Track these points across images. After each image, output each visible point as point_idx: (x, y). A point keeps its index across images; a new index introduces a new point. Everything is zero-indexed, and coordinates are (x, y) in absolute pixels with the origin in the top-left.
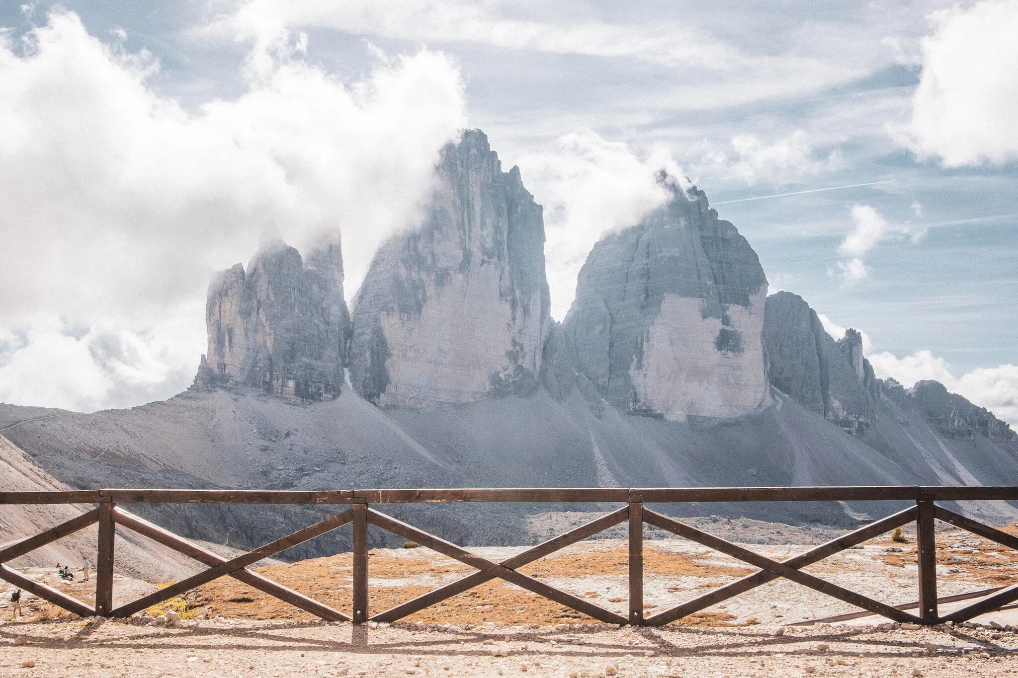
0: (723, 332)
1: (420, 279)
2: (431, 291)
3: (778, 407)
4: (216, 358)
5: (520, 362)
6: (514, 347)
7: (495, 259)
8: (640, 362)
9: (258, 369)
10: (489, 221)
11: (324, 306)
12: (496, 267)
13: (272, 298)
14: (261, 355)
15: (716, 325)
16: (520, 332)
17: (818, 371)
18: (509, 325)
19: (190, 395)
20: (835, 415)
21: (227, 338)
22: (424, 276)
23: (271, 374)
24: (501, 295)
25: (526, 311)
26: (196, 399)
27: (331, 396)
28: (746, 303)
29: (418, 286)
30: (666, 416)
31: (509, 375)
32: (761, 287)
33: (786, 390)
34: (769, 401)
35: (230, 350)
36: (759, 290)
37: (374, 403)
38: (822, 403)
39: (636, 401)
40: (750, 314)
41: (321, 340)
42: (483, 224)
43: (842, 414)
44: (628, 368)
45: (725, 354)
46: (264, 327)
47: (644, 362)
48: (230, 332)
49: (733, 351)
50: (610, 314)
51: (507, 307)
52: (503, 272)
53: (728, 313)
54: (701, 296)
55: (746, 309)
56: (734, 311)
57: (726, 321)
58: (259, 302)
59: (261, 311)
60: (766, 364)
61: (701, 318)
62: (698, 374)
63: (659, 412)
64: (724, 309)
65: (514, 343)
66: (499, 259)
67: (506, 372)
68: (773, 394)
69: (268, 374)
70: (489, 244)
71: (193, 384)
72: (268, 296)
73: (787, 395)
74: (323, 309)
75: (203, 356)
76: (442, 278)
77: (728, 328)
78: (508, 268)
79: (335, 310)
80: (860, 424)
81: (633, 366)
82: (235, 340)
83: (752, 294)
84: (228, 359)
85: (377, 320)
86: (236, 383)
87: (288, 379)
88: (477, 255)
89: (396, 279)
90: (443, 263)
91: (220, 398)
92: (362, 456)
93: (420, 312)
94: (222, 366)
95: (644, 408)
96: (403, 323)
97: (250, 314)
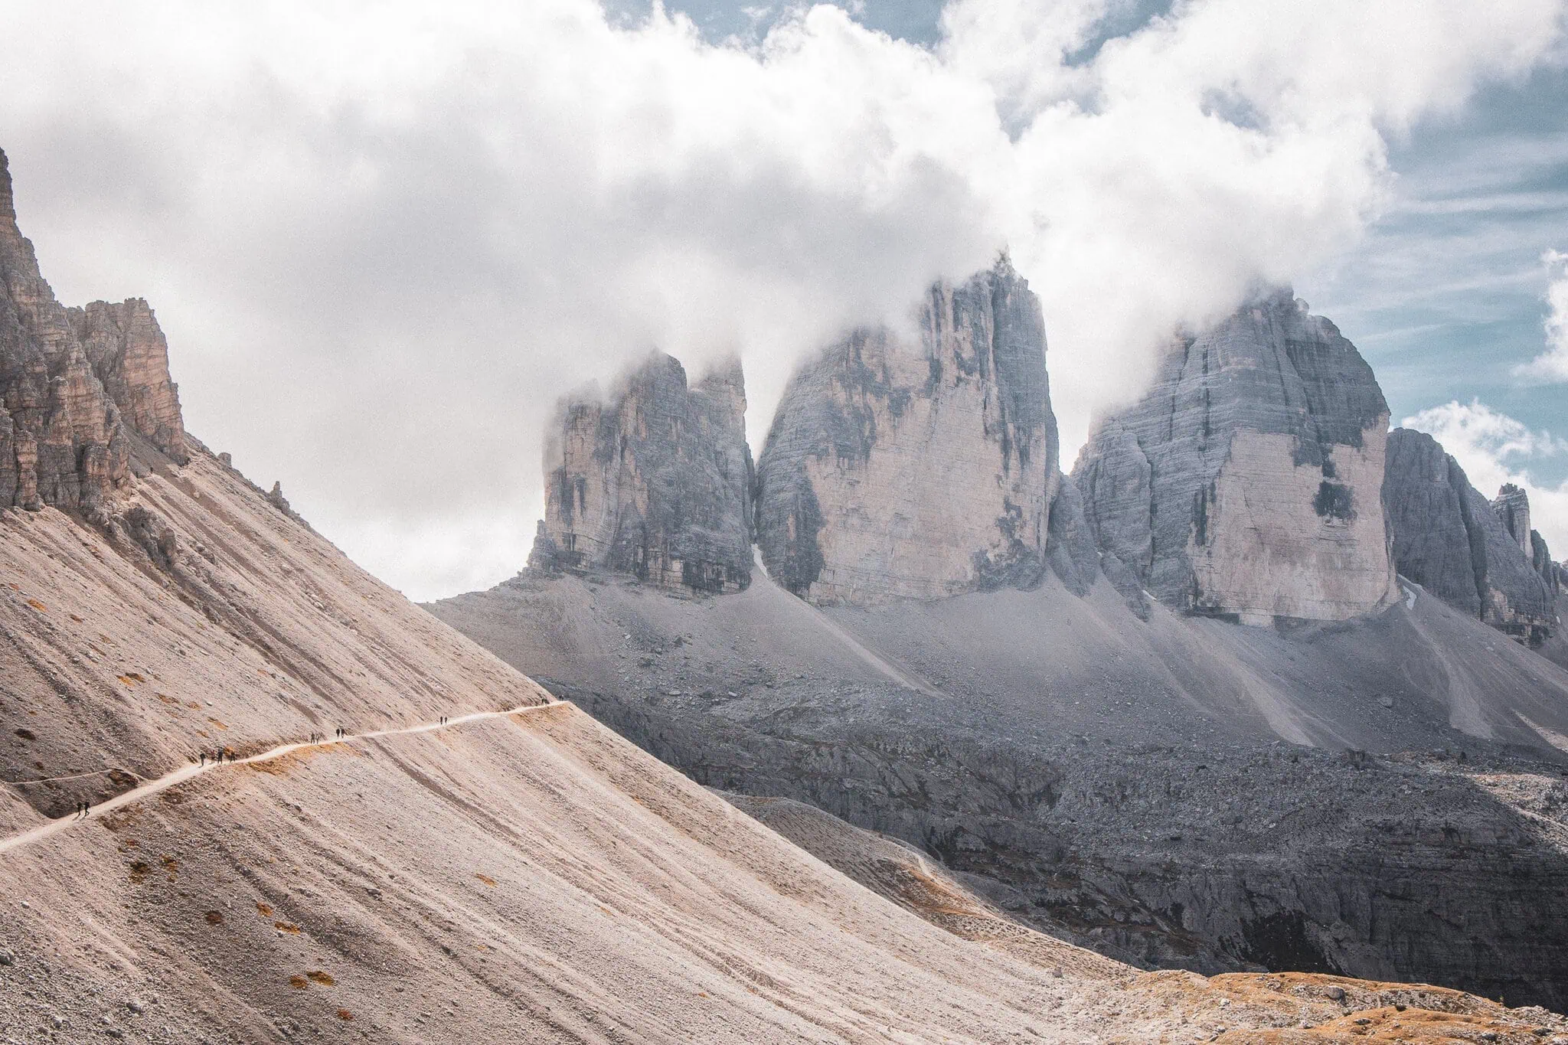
0: (1324, 486)
1: (867, 406)
2: (883, 424)
3: (1410, 604)
4: (562, 527)
5: (1017, 536)
6: (1008, 511)
7: (976, 376)
8: (1201, 532)
9: (624, 543)
10: (965, 317)
11: (719, 448)
12: (978, 389)
13: (644, 435)
14: (628, 522)
15: (1313, 476)
16: (1016, 489)
17: (1467, 547)
18: (999, 478)
19: (522, 582)
20: (1497, 614)
21: (576, 494)
22: (871, 399)
23: (645, 548)
24: (987, 431)
25: (1024, 455)
26: (534, 588)
27: (737, 586)
28: (1357, 442)
29: (864, 416)
30: (1242, 617)
31: (1001, 556)
32: (1380, 418)
33: (1419, 578)
34: (1394, 596)
35: (582, 514)
36: (1376, 422)
37: (801, 597)
38: (1476, 597)
39: (1197, 593)
40: (1364, 459)
41: (718, 499)
42: (957, 321)
43: (1508, 614)
44: (1183, 544)
45: (1328, 522)
46: (632, 478)
47: (1208, 534)
48: (582, 485)
49: (1340, 516)
50: (1149, 462)
51: (994, 451)
52: (988, 395)
53: (1331, 457)
54: (1291, 432)
55: (1359, 451)
56: (1340, 454)
57: (1328, 470)
58: (624, 439)
59: (627, 453)
60: (1388, 537)
61: (1291, 465)
62: (1286, 551)
63: (1232, 611)
64: (1326, 452)
65: (1008, 506)
66: (982, 376)
67: (997, 551)
68: (1400, 584)
69: (640, 550)
70: (967, 353)
71: (526, 565)
72: (637, 431)
73: (1419, 586)
74: (717, 453)
75: (540, 522)
76: (899, 405)
77: (1332, 481)
78: (995, 391)
79: (734, 453)
80: (1535, 629)
81: (1191, 541)
82: (588, 498)
83: (1367, 428)
84: (578, 528)
85: (802, 469)
86: (592, 565)
87: (673, 558)
88: (951, 371)
89: (830, 405)
90: (899, 381)
91: (569, 587)
92: (798, 676)
93: (868, 456)
94: (571, 539)
95: (1209, 605)
96: (843, 474)
97: (610, 459)
